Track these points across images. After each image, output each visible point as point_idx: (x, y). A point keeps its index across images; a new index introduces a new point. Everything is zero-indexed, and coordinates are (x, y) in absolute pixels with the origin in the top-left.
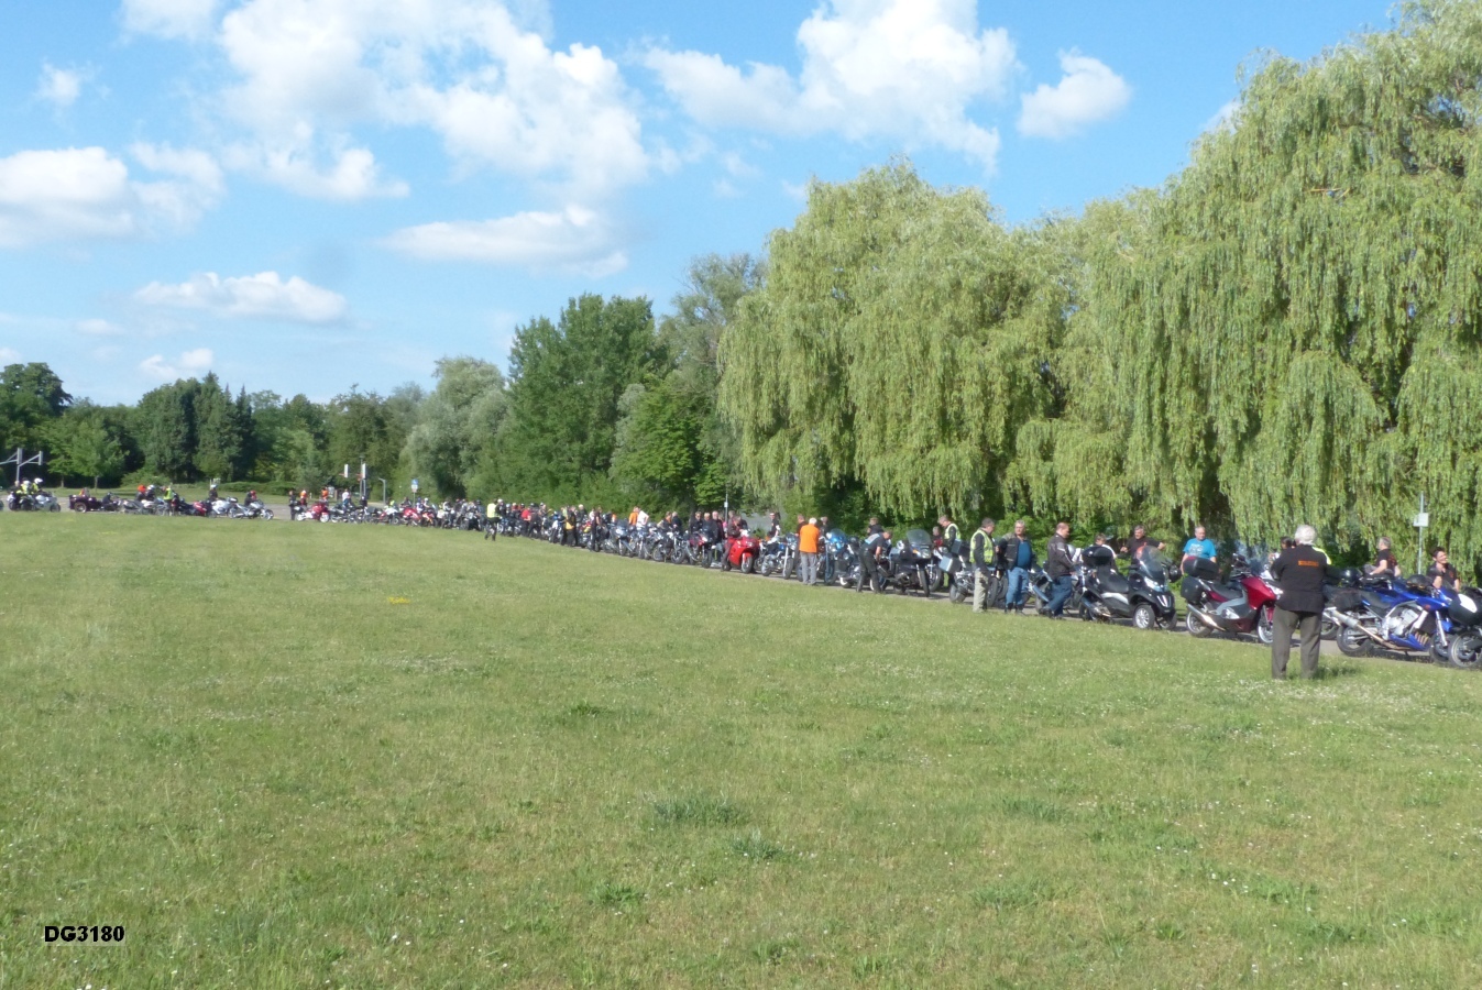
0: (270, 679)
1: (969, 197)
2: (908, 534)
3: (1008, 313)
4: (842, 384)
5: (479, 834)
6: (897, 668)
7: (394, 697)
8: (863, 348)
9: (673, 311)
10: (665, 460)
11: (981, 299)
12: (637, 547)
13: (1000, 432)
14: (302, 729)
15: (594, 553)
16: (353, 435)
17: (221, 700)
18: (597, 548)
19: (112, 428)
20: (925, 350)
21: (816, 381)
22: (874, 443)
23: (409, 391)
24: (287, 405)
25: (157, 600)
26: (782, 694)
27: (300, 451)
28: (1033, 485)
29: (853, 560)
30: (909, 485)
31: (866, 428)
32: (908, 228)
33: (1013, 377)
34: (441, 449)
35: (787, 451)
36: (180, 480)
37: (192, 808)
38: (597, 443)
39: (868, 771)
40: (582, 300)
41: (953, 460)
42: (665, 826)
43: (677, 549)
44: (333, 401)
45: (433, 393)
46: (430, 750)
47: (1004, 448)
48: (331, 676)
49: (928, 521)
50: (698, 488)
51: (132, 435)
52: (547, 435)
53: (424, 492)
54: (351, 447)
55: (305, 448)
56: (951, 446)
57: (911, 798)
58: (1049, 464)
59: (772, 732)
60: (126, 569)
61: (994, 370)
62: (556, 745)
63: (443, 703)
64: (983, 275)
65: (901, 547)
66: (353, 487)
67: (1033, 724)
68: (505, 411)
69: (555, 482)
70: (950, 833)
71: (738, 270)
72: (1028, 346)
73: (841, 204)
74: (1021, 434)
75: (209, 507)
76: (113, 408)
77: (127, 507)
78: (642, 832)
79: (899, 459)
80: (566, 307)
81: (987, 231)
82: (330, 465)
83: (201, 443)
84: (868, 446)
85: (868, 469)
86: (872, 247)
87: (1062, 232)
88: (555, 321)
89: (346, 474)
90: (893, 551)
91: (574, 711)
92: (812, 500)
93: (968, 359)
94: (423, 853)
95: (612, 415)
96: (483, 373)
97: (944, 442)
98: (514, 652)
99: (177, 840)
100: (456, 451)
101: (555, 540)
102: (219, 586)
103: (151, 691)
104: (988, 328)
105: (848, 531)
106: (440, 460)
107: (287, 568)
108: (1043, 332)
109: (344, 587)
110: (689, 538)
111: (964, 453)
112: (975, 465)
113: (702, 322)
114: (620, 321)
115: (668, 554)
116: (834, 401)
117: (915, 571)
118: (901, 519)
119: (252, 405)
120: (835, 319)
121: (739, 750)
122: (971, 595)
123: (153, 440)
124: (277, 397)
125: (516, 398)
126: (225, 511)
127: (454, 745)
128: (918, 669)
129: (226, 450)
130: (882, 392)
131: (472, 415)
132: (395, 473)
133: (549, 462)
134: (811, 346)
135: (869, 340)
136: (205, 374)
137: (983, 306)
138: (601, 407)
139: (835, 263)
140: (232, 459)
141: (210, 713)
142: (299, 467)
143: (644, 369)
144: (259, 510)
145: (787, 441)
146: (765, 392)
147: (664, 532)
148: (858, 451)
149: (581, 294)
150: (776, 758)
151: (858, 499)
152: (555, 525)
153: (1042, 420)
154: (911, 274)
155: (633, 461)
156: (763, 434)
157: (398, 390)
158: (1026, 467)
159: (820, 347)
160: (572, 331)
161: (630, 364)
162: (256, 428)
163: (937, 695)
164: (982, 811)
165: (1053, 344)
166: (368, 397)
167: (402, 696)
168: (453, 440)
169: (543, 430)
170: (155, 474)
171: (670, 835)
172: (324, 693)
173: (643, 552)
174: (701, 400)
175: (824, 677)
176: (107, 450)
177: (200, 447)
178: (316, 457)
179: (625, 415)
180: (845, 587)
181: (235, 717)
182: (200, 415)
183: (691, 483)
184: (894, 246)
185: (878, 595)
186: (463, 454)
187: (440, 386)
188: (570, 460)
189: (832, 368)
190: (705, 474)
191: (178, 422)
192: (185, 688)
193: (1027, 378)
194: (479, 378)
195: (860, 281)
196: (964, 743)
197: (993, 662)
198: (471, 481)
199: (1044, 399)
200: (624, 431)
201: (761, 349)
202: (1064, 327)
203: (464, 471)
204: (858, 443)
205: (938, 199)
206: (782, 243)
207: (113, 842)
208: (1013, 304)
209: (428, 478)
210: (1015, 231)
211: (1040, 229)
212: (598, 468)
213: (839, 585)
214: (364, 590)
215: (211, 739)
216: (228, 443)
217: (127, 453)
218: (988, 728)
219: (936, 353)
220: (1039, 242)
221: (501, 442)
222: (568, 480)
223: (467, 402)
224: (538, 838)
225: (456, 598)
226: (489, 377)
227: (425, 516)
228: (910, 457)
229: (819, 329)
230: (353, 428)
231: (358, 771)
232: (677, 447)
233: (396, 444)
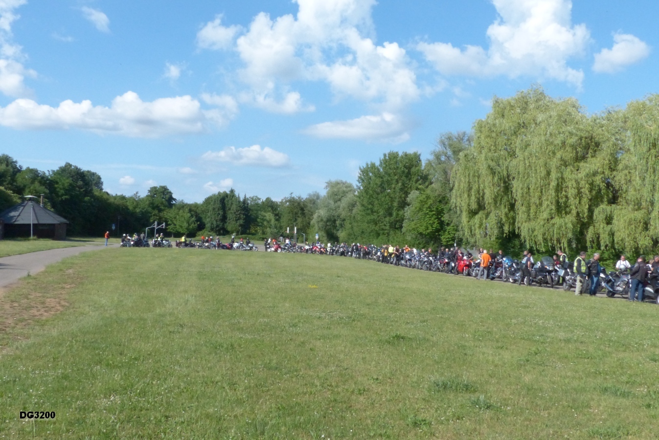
0: (262, 320)
1: (569, 102)
2: (543, 259)
3: (589, 155)
4: (510, 189)
5: (356, 391)
6: (541, 321)
7: (314, 330)
8: (519, 173)
9: (431, 157)
10: (427, 225)
11: (576, 149)
12: (416, 264)
13: (586, 211)
14: (277, 343)
15: (396, 266)
16: (291, 215)
17: (242, 328)
18: (397, 264)
19: (193, 213)
20: (548, 173)
21: (498, 188)
22: (525, 216)
23: (314, 195)
24: (263, 202)
25: (213, 285)
26: (488, 332)
27: (269, 222)
28: (602, 236)
29: (516, 271)
30: (541, 236)
31: (521, 210)
32: (540, 117)
33: (592, 184)
34: (328, 221)
35: (484, 221)
36: (219, 234)
37: (234, 375)
38: (397, 218)
39: (532, 369)
40: (389, 154)
41: (563, 224)
42: (439, 391)
43: (434, 265)
44: (282, 200)
45: (325, 196)
46: (332, 353)
47: (588, 219)
48: (288, 320)
49: (551, 252)
50: (443, 237)
51: (200, 215)
52: (375, 214)
53: (321, 239)
54: (290, 220)
55: (270, 220)
56: (562, 217)
57: (554, 383)
58: (610, 226)
59: (484, 350)
60: (200, 272)
61: (583, 182)
62: (386, 352)
63: (335, 333)
64: (577, 138)
65: (539, 264)
66: (290, 237)
67: (610, 350)
68: (356, 204)
69: (378, 235)
70: (574, 400)
71: (460, 139)
72: (599, 170)
73: (508, 108)
74: (596, 211)
75: (232, 246)
76: (192, 204)
77: (199, 246)
78: (429, 394)
79: (537, 224)
80: (382, 157)
81: (578, 118)
82: (281, 228)
83: (228, 218)
84: (522, 218)
85: (522, 228)
86: (523, 127)
87: (615, 116)
88: (377, 164)
89: (288, 232)
90: (535, 266)
91: (393, 338)
92: (494, 243)
93: (570, 177)
94: (332, 399)
95: (404, 204)
96: (346, 187)
97: (558, 216)
98: (365, 310)
99: (229, 389)
100: (335, 221)
101: (379, 260)
102: (238, 279)
103: (214, 324)
104: (579, 162)
105: (512, 257)
106: (328, 225)
107: (265, 272)
108: (607, 164)
109: (290, 280)
110: (439, 260)
111: (568, 222)
112: (574, 226)
113: (444, 162)
114: (406, 163)
115: (430, 267)
116: (506, 198)
117: (546, 276)
118: (538, 251)
119: (249, 202)
120: (506, 160)
121: (470, 357)
122: (575, 287)
123: (209, 217)
124: (260, 199)
125: (360, 198)
126: (238, 248)
127: (342, 351)
128: (551, 322)
129: (238, 222)
130: (528, 193)
131: (341, 205)
132: (309, 231)
133: (375, 226)
134: (495, 173)
135: (521, 169)
136: (230, 189)
137: (577, 153)
138: (399, 201)
139: (505, 134)
140: (241, 225)
141: (238, 335)
142: (268, 229)
143: (417, 184)
144: (252, 247)
145: (484, 216)
146: (473, 194)
147: (428, 257)
148: (517, 220)
149: (389, 151)
150: (487, 361)
151: (517, 242)
152: (379, 254)
153: (607, 205)
154: (543, 138)
155: (413, 225)
156: (473, 213)
157: (310, 195)
158: (599, 227)
159: (499, 173)
160: (385, 168)
161: (411, 182)
162: (251, 212)
163: (562, 335)
164: (589, 391)
165: (612, 170)
166: (297, 198)
167: (318, 329)
168: (334, 216)
169: (372, 212)
170: (209, 232)
171: (441, 396)
172: (285, 327)
173: (418, 266)
174: (444, 198)
175: (507, 325)
176: (190, 222)
177: (228, 221)
178: (275, 224)
179: (409, 205)
180: (513, 283)
181: (248, 337)
182: (228, 207)
183: (439, 235)
184: (533, 126)
185: (529, 287)
186: (338, 222)
187: (328, 193)
188: (385, 225)
189: (505, 182)
190: (445, 231)
191: (219, 210)
192: (227, 323)
193: (599, 186)
194: (345, 189)
195: (518, 142)
196: (577, 357)
197: (588, 320)
198: (341, 234)
199: (608, 196)
200: (408, 212)
201: (471, 175)
202: (617, 161)
203: (338, 230)
204: (517, 216)
205: (555, 104)
206: (480, 127)
207: (203, 388)
208: (591, 151)
209: (323, 233)
210: (592, 117)
211: (604, 116)
212: (397, 229)
213: (510, 281)
214: (298, 282)
215: (240, 345)
216: (239, 219)
217: (199, 223)
218: (588, 351)
219: (554, 175)
220: (604, 122)
221: (354, 217)
222: (383, 234)
223: (340, 200)
224: (382, 394)
225: (338, 286)
226: (349, 189)
227: (322, 250)
228: (542, 223)
229: (499, 165)
230: (291, 212)
231: (302, 361)
232: (433, 219)
233: (309, 218)
